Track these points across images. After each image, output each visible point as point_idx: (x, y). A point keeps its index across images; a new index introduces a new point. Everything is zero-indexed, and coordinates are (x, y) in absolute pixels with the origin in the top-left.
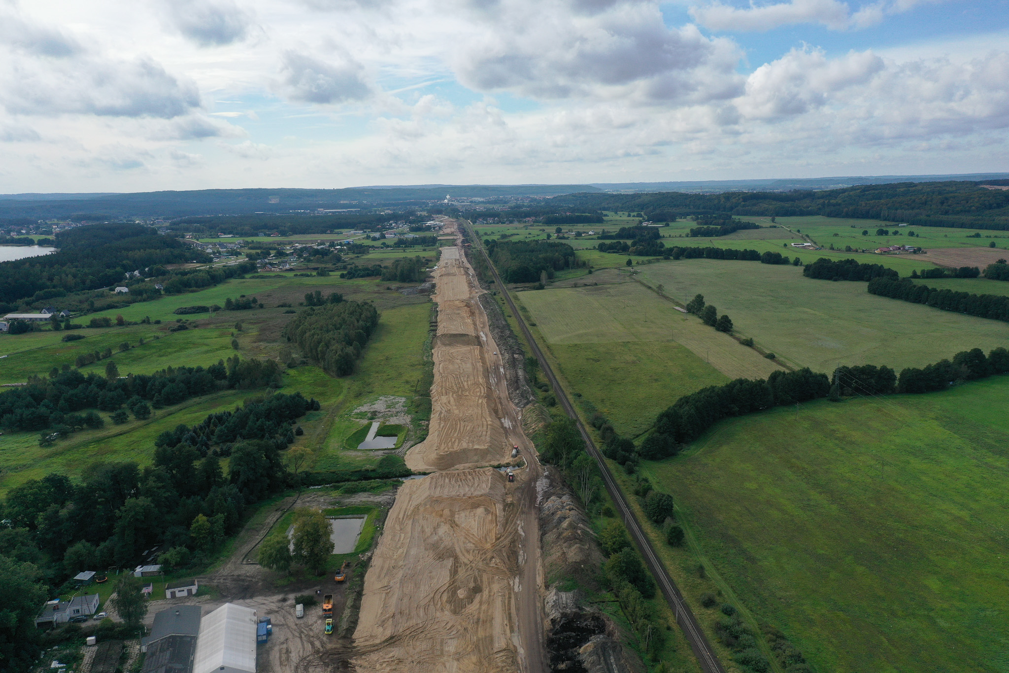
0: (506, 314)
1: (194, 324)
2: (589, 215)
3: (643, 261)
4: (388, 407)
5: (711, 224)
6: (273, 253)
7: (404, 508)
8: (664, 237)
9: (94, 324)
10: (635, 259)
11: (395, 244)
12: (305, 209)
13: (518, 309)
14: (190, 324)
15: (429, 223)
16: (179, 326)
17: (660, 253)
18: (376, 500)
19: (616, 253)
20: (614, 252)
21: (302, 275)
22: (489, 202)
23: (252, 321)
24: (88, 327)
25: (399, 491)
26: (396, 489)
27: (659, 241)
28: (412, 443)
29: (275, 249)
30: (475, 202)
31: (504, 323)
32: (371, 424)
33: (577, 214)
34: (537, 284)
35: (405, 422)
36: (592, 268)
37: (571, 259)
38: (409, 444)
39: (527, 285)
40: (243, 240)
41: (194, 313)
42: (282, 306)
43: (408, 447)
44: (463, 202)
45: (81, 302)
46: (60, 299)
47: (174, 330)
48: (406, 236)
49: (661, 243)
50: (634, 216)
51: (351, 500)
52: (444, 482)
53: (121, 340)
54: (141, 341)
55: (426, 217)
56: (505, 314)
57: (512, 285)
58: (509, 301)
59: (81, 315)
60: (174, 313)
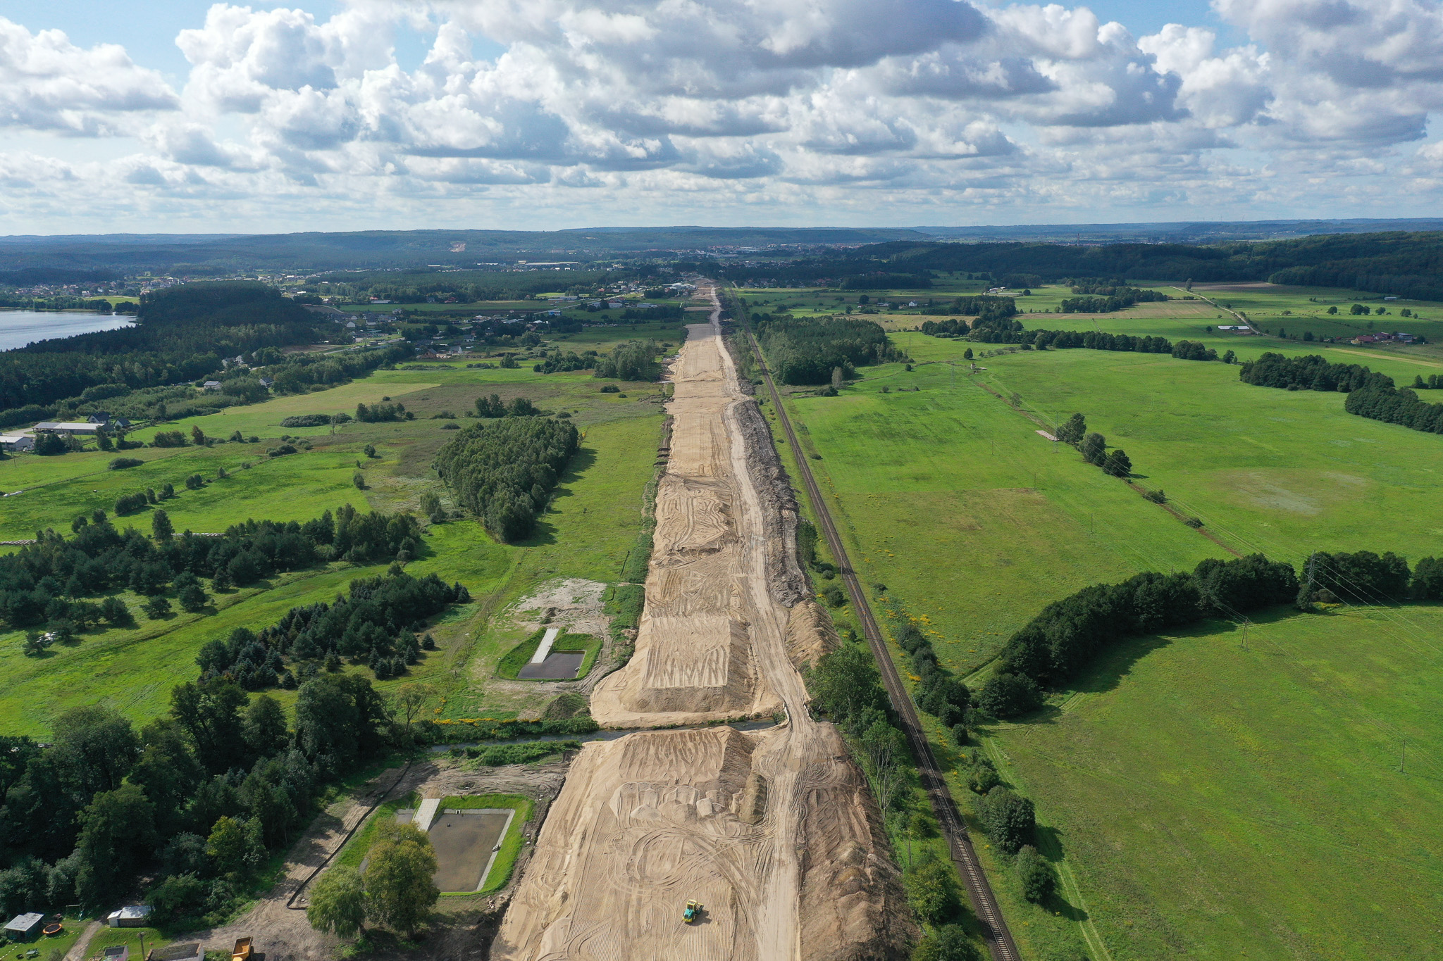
0: (776, 437)
1: (306, 445)
2: (910, 275)
3: (989, 352)
4: (576, 600)
5: (1093, 292)
6: (442, 329)
7: (577, 798)
8: (1022, 312)
9: (161, 441)
10: (978, 347)
11: (621, 317)
12: (500, 261)
13: (794, 430)
14: (301, 443)
15: (674, 286)
16: (283, 448)
17: (1018, 340)
18: (532, 783)
19: (950, 337)
20: (945, 337)
21: (479, 366)
22: (766, 254)
23: (392, 441)
24: (151, 445)
25: (573, 763)
26: (569, 759)
27: (1015, 319)
28: (606, 669)
29: (445, 323)
30: (744, 253)
31: (771, 453)
32: (543, 631)
33: (892, 274)
34: (826, 387)
35: (598, 631)
36: (912, 361)
37: (879, 348)
38: (600, 672)
39: (812, 388)
40: (402, 309)
41: (311, 425)
42: (441, 417)
43: (598, 677)
44: (727, 253)
45: (150, 404)
46: (119, 400)
47: (274, 455)
48: (639, 305)
49: (1018, 322)
50: (977, 278)
51: (491, 780)
52: (647, 754)
53: (192, 469)
54: (222, 472)
55: (672, 275)
56: (774, 437)
57: (788, 388)
58: (783, 415)
59: (146, 426)
60: (281, 425)
